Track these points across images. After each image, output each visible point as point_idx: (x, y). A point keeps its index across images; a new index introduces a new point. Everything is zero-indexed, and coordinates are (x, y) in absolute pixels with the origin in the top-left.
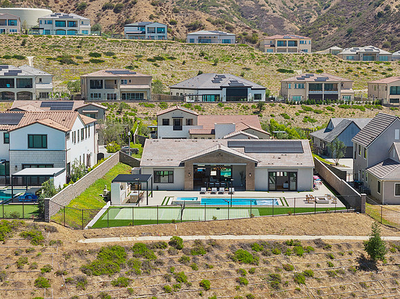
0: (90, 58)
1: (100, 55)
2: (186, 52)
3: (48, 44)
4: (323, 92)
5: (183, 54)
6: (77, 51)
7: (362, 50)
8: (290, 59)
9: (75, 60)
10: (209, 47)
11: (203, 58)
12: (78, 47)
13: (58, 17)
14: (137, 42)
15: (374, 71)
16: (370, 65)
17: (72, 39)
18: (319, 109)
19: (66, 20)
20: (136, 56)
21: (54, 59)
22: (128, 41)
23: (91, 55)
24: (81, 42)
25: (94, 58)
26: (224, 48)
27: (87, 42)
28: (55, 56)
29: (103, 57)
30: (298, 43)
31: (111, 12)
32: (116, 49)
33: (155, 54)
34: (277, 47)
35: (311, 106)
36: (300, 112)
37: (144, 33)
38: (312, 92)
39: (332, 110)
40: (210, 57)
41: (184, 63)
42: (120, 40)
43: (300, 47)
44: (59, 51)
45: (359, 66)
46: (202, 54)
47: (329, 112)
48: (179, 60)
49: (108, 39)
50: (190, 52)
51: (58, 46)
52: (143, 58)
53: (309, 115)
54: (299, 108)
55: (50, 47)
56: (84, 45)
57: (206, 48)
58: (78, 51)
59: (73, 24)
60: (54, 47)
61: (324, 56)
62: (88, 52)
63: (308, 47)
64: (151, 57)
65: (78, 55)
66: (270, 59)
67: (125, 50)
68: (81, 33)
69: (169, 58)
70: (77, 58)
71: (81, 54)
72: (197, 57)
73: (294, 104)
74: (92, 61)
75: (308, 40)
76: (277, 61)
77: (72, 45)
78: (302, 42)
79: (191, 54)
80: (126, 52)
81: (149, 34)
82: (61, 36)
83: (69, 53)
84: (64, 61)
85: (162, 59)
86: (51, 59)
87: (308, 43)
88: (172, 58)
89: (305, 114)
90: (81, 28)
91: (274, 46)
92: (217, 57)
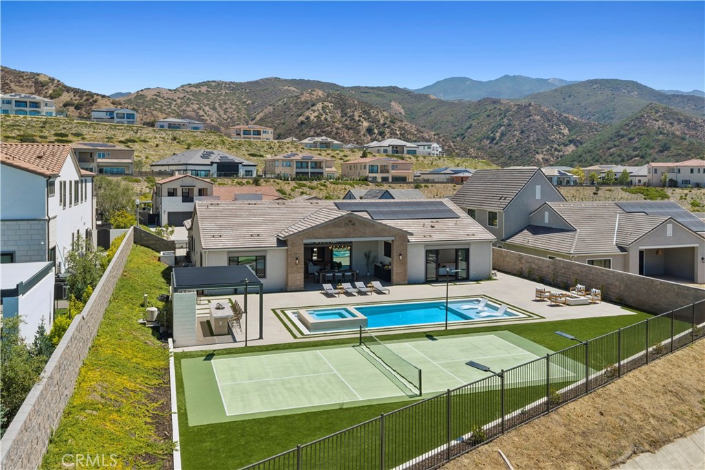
0: (56, 138)
1: (67, 136)
2: (158, 136)
3: (6, 123)
4: (310, 170)
5: (155, 138)
6: (40, 131)
7: (318, 139)
8: (258, 145)
9: (38, 139)
10: (180, 133)
11: (175, 142)
12: (42, 127)
13: (18, 97)
14: (106, 125)
15: (333, 157)
16: (328, 152)
17: (34, 119)
18: (312, 185)
19: (28, 100)
20: (107, 138)
21: (13, 138)
22: (97, 124)
23: (56, 135)
24: (45, 123)
25: (60, 138)
26: (195, 134)
27: (52, 123)
28: (13, 135)
29: (70, 138)
30: (262, 132)
31: (72, 109)
32: (84, 131)
33: (127, 137)
34: (242, 136)
35: (305, 182)
36: (296, 188)
37: (113, 118)
38: (299, 170)
39: (325, 186)
40: (183, 141)
41: (157, 146)
42: (88, 122)
43: (263, 136)
44: (19, 130)
45: (319, 152)
46: (174, 139)
47: (322, 188)
48: (153, 142)
49: (75, 121)
50: (162, 136)
51: (18, 126)
52: (114, 140)
53: (304, 191)
54: (293, 184)
55: (9, 126)
56: (47, 125)
57: (178, 133)
58: (42, 131)
59: (36, 104)
60: (13, 126)
61: (288, 143)
62: (53, 132)
63: (271, 136)
64: (123, 139)
65: (41, 134)
66: (240, 144)
67: (94, 132)
68: (44, 114)
69: (141, 141)
70: (41, 137)
71: (46, 133)
72: (170, 141)
73: (288, 180)
74: (58, 141)
75: (271, 130)
76: (246, 146)
77: (34, 125)
78: (264, 132)
79: (163, 138)
80: (96, 134)
81: (119, 120)
82: (22, 116)
83: (30, 132)
84: (24, 139)
85: (134, 141)
86: (9, 137)
87: (270, 132)
88: (145, 141)
89: (301, 190)
90: (44, 110)
91: (239, 134)
92: (189, 142)
